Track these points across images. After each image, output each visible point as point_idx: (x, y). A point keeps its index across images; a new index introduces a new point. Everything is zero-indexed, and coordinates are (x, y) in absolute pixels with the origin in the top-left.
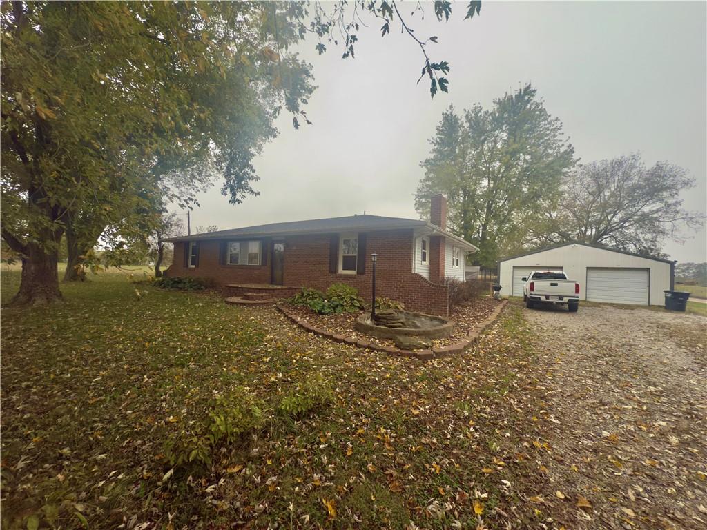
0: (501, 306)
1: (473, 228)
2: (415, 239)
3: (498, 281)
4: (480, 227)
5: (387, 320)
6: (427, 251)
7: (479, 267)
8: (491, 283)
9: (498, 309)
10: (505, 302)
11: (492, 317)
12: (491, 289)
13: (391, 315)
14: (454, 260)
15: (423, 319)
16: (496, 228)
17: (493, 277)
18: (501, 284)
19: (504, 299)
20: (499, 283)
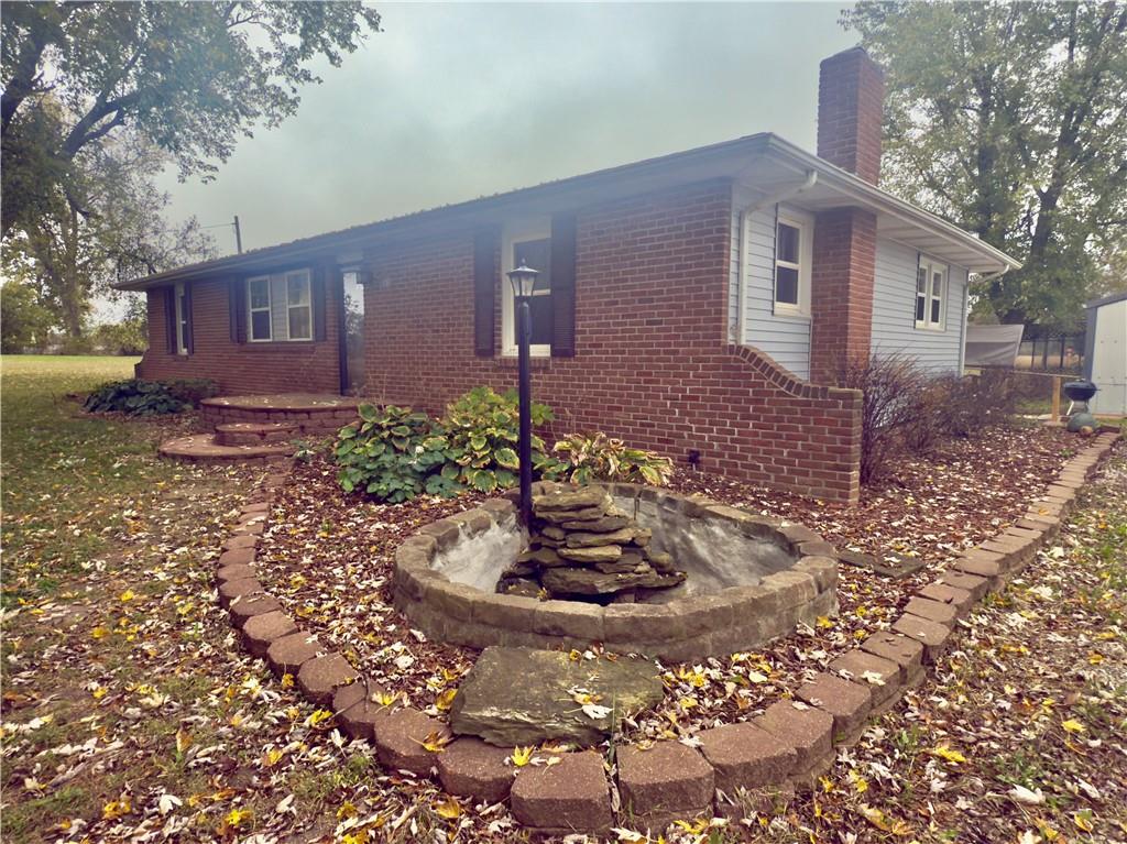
0: (1087, 458)
1: (1008, 207)
2: (740, 219)
3: (1085, 369)
4: (1033, 202)
5: (569, 532)
6: (803, 267)
7: (1021, 328)
8: (1057, 378)
9: (1073, 473)
10: (1105, 441)
11: (1046, 508)
12: (1057, 396)
13: (586, 513)
14: (921, 301)
15: (717, 530)
16: (1089, 201)
17: (1071, 359)
18: (1094, 380)
19: (1102, 430)
20: (1089, 376)
